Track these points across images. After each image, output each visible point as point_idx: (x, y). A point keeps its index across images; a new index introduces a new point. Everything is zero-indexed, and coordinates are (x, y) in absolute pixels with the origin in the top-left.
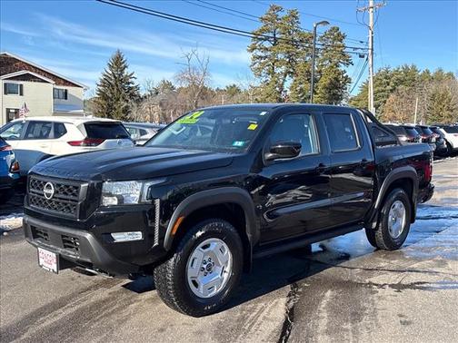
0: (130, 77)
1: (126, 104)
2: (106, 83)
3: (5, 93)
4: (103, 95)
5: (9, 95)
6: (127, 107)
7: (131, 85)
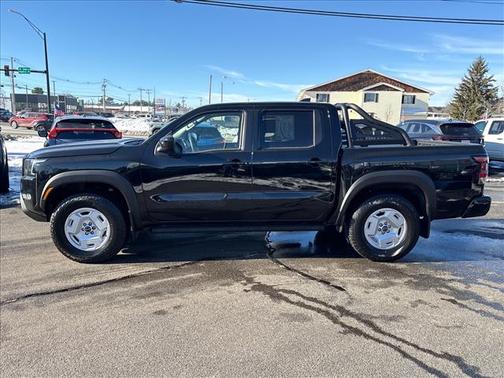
0: (489, 80)
1: (480, 105)
2: (464, 87)
3: (365, 101)
4: (460, 98)
5: (368, 103)
6: (482, 108)
7: (489, 88)
